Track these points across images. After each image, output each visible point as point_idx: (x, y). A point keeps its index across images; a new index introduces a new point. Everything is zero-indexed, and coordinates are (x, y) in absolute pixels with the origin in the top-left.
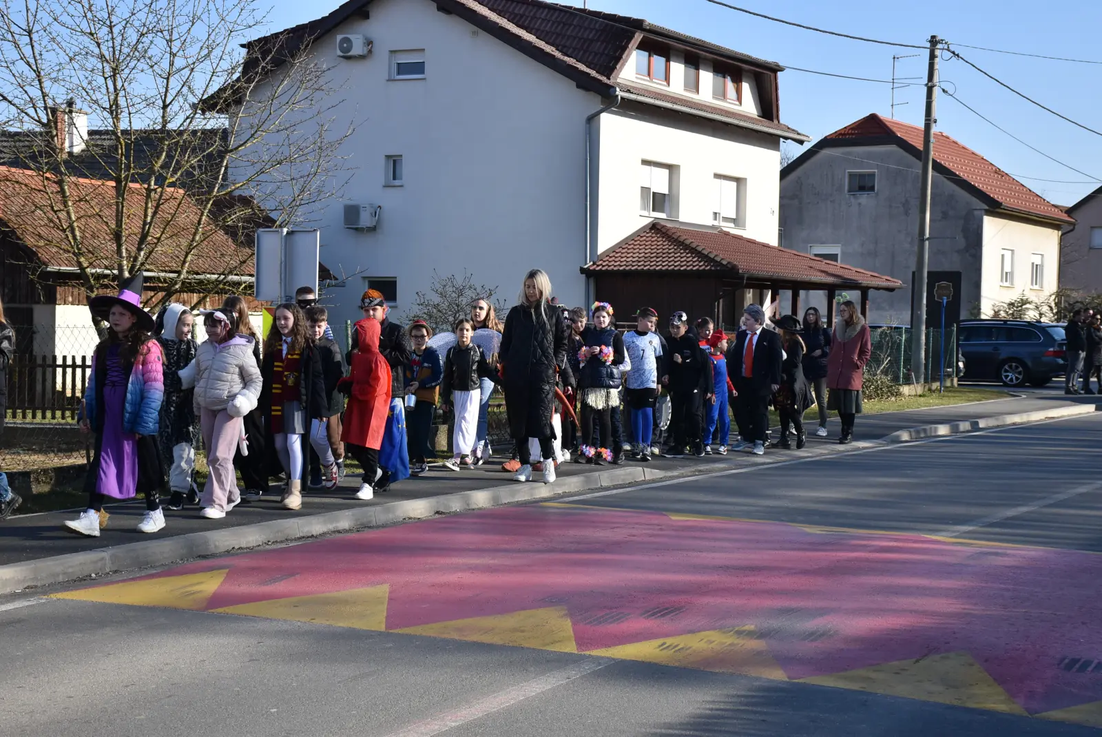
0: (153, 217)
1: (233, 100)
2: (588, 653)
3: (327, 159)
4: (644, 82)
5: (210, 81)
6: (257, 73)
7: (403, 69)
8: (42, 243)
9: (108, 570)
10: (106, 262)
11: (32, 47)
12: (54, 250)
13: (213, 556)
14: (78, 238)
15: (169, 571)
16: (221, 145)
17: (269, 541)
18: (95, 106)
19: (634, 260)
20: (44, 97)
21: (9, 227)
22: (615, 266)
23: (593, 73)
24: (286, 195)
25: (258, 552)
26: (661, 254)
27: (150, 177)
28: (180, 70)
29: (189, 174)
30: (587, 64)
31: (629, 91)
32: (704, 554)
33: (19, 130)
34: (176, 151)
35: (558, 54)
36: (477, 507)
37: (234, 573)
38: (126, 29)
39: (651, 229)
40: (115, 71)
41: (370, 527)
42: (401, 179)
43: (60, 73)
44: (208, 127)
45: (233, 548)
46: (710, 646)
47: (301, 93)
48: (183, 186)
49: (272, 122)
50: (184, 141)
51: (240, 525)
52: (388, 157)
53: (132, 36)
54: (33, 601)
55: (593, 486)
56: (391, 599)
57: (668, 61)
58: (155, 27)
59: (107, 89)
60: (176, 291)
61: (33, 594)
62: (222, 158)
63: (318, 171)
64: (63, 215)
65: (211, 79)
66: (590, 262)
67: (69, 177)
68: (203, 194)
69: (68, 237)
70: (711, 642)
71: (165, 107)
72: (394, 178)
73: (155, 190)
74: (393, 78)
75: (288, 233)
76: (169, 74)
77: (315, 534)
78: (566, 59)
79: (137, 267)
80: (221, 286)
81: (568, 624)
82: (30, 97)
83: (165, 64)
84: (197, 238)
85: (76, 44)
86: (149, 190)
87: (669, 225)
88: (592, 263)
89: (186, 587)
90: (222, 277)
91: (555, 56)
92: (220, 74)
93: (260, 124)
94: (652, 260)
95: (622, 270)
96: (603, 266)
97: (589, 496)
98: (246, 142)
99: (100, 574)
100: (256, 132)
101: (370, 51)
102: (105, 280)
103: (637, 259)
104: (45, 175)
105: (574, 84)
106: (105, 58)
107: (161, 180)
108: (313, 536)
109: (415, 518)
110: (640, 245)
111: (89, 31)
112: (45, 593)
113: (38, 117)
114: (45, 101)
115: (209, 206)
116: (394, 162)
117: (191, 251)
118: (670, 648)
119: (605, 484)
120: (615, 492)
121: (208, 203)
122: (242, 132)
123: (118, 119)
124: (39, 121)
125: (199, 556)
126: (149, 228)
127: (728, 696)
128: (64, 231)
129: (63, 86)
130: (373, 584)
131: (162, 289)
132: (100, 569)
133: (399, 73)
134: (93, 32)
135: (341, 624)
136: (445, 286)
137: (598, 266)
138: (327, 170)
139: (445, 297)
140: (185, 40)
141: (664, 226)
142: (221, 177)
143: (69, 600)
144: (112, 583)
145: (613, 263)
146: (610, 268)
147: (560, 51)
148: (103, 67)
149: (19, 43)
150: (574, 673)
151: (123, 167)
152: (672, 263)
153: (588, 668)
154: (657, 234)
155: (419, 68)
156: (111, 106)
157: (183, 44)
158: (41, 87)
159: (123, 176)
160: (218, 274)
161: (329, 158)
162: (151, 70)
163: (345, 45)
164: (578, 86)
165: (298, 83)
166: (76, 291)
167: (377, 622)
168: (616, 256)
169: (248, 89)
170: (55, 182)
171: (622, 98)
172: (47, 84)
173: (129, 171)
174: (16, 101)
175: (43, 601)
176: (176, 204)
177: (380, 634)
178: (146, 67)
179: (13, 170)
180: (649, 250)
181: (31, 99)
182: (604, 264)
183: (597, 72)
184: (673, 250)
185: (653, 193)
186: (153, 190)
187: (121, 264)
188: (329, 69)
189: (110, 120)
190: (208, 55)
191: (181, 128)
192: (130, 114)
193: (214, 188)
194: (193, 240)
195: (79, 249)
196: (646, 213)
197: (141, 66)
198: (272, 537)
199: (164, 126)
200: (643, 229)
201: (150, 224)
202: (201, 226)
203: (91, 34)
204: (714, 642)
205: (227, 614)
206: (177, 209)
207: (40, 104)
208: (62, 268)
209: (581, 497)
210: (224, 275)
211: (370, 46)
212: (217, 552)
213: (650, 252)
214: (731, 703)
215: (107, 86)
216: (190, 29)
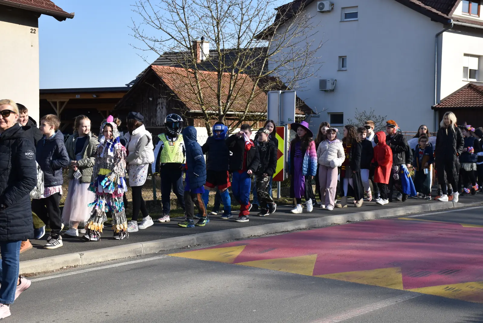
0: (233, 88)
1: (269, 34)
2: (408, 290)
3: (310, 59)
4: (467, 16)
5: (258, 26)
6: (279, 21)
7: (348, 16)
8: (188, 100)
9: (195, 244)
10: (214, 108)
11: (184, 14)
12: (193, 103)
13: (242, 239)
14: (202, 97)
15: (221, 245)
16: (263, 55)
17: (268, 233)
18: (209, 39)
19: (459, 102)
20: (188, 36)
21: (174, 93)
22: (449, 105)
23: (440, 13)
24: (291, 76)
25: (263, 238)
26: (473, 99)
27: (232, 69)
28: (246, 21)
29: (249, 68)
30: (437, 9)
31: (458, 21)
32: (476, 244)
33: (179, 51)
34: (243, 57)
35: (422, 5)
36: (367, 219)
37: (248, 247)
38: (223, 4)
39: (468, 87)
40: (218, 24)
41: (315, 228)
42: (346, 67)
43: (195, 25)
44: (258, 46)
45: (251, 236)
46: (472, 289)
47: (299, 29)
48: (246, 73)
49: (285, 43)
50: (247, 53)
51: (255, 225)
52: (340, 57)
53: (225, 7)
54: (161, 257)
55: (427, 210)
56: (317, 261)
57: (479, 5)
58: (235, 2)
59: (214, 31)
60: (243, 120)
61: (162, 254)
62: (263, 60)
63: (306, 64)
64: (196, 87)
65: (259, 24)
66: (436, 103)
67: (198, 71)
68: (255, 76)
69: (197, 97)
70: (472, 287)
71: (239, 38)
72: (343, 67)
73: (234, 75)
74: (343, 21)
75: (282, 93)
76: (241, 23)
77: (289, 230)
78: (426, 7)
79: (226, 110)
80: (262, 118)
81: (400, 276)
82: (183, 36)
83: (239, 19)
84: (252, 96)
85: (202, 12)
86: (232, 76)
87: (478, 85)
88: (437, 104)
89: (226, 253)
90: (263, 114)
91: (420, 6)
92: (263, 22)
93: (280, 44)
94: (468, 102)
95: (452, 107)
96: (443, 106)
97: (423, 215)
98: (274, 52)
99: (192, 246)
100: (278, 47)
101: (332, 9)
102: (213, 116)
103: (460, 102)
104: (188, 70)
105: (430, 19)
106: (214, 17)
107: (237, 71)
108: (288, 231)
109: (337, 224)
110: (462, 95)
111: (208, 6)
112: (167, 254)
113: (186, 45)
114: (189, 38)
115: (257, 82)
116: (343, 59)
117: (249, 102)
118: (451, 289)
119: (432, 209)
120: (437, 213)
121: (257, 80)
122: (272, 48)
123: (219, 45)
124: (187, 47)
125: (236, 239)
126: (232, 92)
127: (478, 315)
128: (196, 94)
129: (196, 31)
130: (310, 254)
131: (236, 119)
132: (192, 244)
133: (346, 18)
134: (209, 6)
135: (293, 272)
136: (361, 116)
137: (440, 105)
138: (310, 64)
139: (361, 121)
140: (248, 7)
141: (475, 86)
142: (263, 69)
143: (176, 257)
144: (196, 250)
145: (448, 104)
146: (446, 107)
147: (424, 3)
148: (213, 22)
149: (179, 13)
150: (399, 300)
151: (221, 65)
152: (479, 103)
153: (407, 297)
154: (471, 89)
155: (355, 15)
156: (216, 39)
157: (247, 9)
158: (188, 32)
159: (221, 69)
160: (260, 112)
161: (311, 59)
162: (233, 22)
163: (321, 6)
164: (432, 20)
165: (297, 25)
166: (201, 121)
167: (309, 272)
168: (450, 100)
169: (275, 28)
170: (192, 73)
171: (454, 24)
172: (190, 30)
173: (223, 67)
174: (177, 38)
175: (165, 257)
176: (243, 81)
177: (309, 277)
178: (231, 21)
179: (176, 68)
180: (467, 97)
181: (183, 37)
182: (444, 104)
183: (442, 12)
184: (479, 97)
185: (470, 70)
186: (233, 75)
187: (219, 109)
188: (312, 18)
189: (215, 45)
190: (257, 14)
191: (245, 48)
192: (223, 42)
193: (260, 74)
194: (250, 97)
195: (202, 102)
196: (466, 79)
197: (228, 20)
198: (269, 231)
199: (238, 47)
200: (464, 87)
201: (232, 90)
202: (254, 91)
203: (208, 7)
204: (474, 287)
205: (242, 266)
206: (243, 84)
207: (187, 39)
208: (196, 111)
209: (419, 216)
210: (263, 112)
211: (333, 6)
212: (244, 237)
213: (467, 98)
214: (478, 318)
215: (214, 30)
216: (250, 3)
